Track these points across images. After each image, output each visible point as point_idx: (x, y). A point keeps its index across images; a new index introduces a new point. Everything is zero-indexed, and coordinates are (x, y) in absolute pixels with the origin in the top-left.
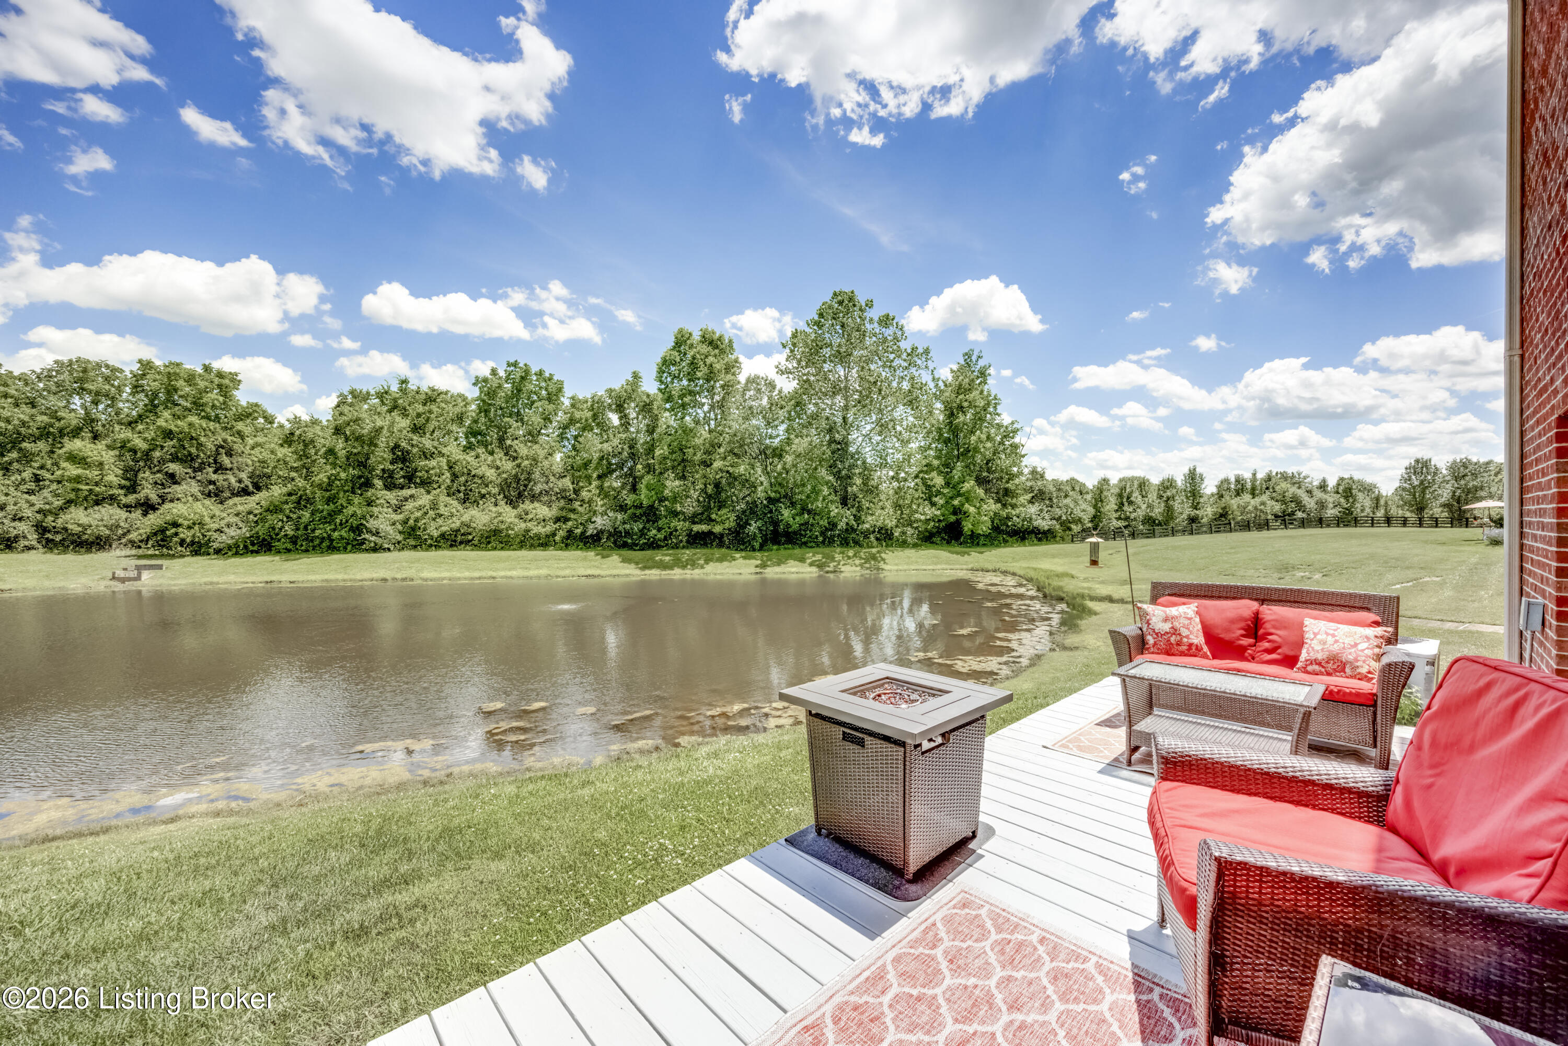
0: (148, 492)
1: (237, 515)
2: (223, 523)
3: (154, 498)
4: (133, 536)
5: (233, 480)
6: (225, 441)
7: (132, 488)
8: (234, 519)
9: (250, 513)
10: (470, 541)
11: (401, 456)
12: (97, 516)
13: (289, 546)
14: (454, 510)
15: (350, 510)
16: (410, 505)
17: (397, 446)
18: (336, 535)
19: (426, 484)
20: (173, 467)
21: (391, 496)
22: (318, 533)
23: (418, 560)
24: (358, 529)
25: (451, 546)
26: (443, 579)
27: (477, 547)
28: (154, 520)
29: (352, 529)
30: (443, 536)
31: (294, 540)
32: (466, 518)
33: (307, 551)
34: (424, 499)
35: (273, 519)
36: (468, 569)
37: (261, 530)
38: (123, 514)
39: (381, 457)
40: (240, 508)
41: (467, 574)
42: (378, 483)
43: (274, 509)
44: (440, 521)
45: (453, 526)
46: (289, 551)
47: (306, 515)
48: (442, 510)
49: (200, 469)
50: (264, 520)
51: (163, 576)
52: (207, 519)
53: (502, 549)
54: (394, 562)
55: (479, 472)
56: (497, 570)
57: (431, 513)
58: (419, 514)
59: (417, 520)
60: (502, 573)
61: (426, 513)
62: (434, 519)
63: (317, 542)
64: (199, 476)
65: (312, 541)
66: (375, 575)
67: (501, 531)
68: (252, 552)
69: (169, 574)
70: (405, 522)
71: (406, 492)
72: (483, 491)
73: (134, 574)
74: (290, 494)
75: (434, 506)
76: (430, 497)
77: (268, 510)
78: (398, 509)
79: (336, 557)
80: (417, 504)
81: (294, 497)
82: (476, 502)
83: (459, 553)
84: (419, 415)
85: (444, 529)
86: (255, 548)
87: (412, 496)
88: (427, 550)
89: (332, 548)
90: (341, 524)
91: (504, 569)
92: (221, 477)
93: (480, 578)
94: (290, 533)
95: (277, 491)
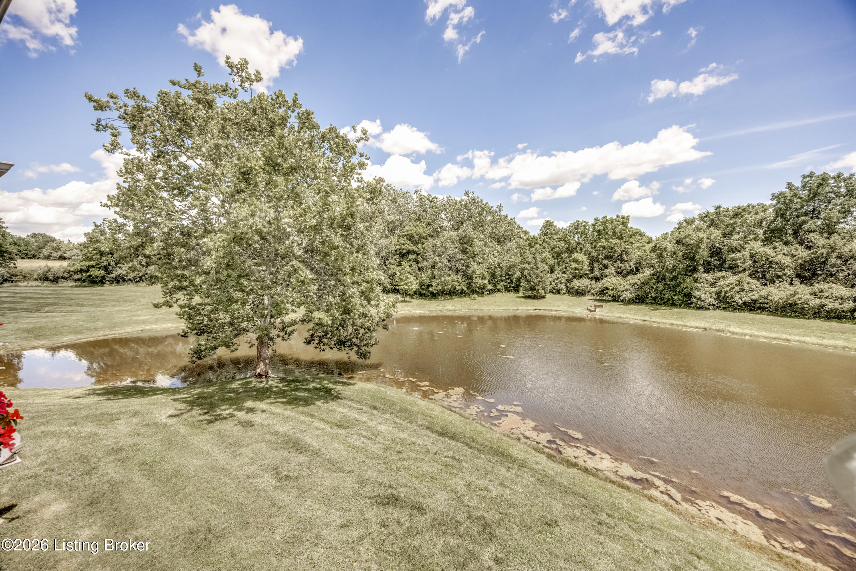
0: (597, 273)
1: (630, 284)
2: (625, 288)
3: (599, 275)
4: (593, 291)
5: (628, 267)
6: (625, 248)
7: (592, 271)
8: (628, 287)
9: (636, 283)
10: (766, 308)
11: (716, 252)
12: (582, 282)
13: (652, 301)
14: (754, 287)
15: (684, 285)
16: (721, 283)
17: (713, 246)
18: (676, 298)
19: (733, 268)
20: (605, 262)
21: (709, 277)
22: (666, 296)
23: (726, 319)
24: (689, 296)
25: (751, 310)
26: (745, 335)
27: (773, 313)
28: (599, 286)
29: (685, 296)
30: (745, 303)
31: (655, 299)
32: (764, 293)
33: (661, 304)
34: (732, 279)
35: (645, 288)
36: (765, 330)
37: (640, 293)
38: (588, 281)
39: (703, 254)
40: (631, 282)
41: (764, 334)
42: (701, 269)
43: (646, 283)
44: (743, 294)
45: (753, 297)
46: (652, 303)
47: (661, 286)
48: (746, 287)
49: (616, 262)
50: (641, 287)
51: (603, 311)
52: (618, 286)
53: (796, 317)
54: (711, 317)
55: (777, 259)
56: (791, 334)
57: (737, 288)
58: (728, 289)
59: (726, 292)
60: (796, 338)
61: (732, 288)
62: (738, 292)
63: (666, 300)
64: (615, 265)
65: (664, 299)
66: (698, 325)
67: (797, 304)
68: (636, 302)
69: (605, 310)
70: (719, 292)
71: (720, 274)
72: (780, 273)
73: (593, 309)
74: (653, 275)
75: (739, 283)
76: (736, 278)
77: (643, 283)
78: (713, 284)
79: (675, 310)
80: (726, 282)
81: (655, 277)
82: (773, 282)
83: (758, 316)
84: (727, 226)
85: (746, 299)
86: (637, 301)
87: (723, 277)
88: (732, 311)
89: (674, 305)
90: (679, 292)
91: (797, 335)
92: (623, 265)
93: (776, 339)
94: (653, 295)
95: (647, 272)
